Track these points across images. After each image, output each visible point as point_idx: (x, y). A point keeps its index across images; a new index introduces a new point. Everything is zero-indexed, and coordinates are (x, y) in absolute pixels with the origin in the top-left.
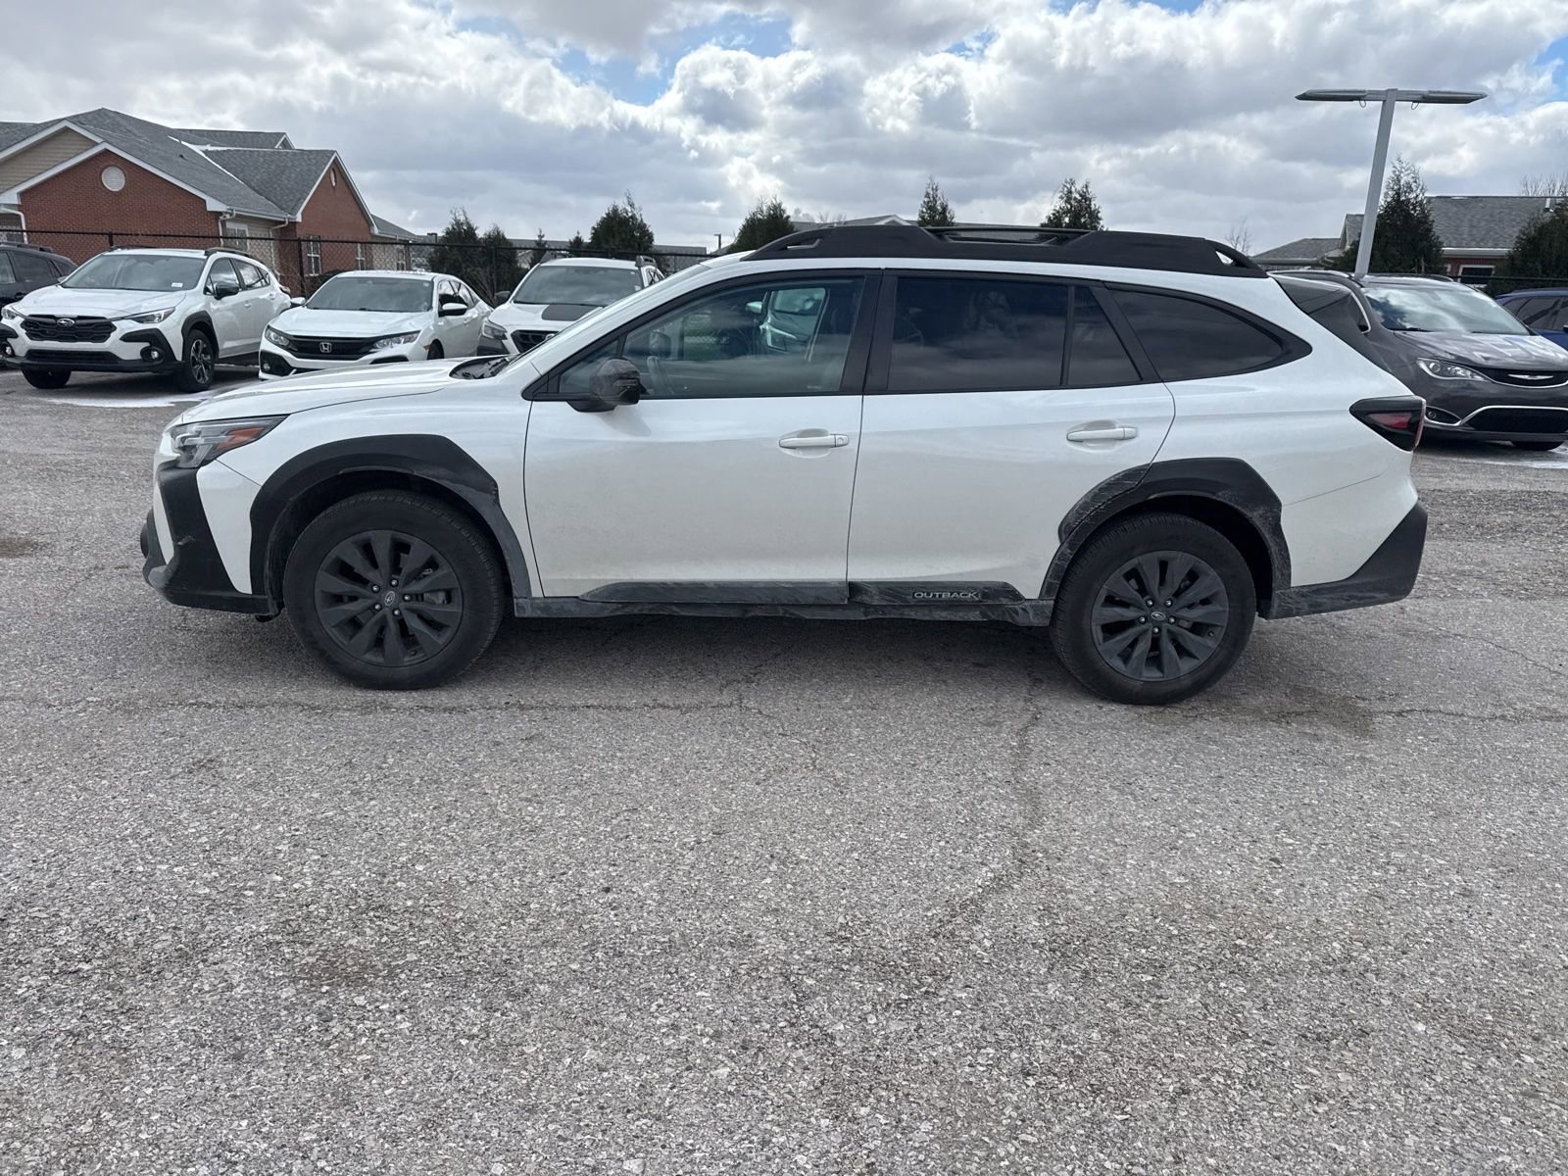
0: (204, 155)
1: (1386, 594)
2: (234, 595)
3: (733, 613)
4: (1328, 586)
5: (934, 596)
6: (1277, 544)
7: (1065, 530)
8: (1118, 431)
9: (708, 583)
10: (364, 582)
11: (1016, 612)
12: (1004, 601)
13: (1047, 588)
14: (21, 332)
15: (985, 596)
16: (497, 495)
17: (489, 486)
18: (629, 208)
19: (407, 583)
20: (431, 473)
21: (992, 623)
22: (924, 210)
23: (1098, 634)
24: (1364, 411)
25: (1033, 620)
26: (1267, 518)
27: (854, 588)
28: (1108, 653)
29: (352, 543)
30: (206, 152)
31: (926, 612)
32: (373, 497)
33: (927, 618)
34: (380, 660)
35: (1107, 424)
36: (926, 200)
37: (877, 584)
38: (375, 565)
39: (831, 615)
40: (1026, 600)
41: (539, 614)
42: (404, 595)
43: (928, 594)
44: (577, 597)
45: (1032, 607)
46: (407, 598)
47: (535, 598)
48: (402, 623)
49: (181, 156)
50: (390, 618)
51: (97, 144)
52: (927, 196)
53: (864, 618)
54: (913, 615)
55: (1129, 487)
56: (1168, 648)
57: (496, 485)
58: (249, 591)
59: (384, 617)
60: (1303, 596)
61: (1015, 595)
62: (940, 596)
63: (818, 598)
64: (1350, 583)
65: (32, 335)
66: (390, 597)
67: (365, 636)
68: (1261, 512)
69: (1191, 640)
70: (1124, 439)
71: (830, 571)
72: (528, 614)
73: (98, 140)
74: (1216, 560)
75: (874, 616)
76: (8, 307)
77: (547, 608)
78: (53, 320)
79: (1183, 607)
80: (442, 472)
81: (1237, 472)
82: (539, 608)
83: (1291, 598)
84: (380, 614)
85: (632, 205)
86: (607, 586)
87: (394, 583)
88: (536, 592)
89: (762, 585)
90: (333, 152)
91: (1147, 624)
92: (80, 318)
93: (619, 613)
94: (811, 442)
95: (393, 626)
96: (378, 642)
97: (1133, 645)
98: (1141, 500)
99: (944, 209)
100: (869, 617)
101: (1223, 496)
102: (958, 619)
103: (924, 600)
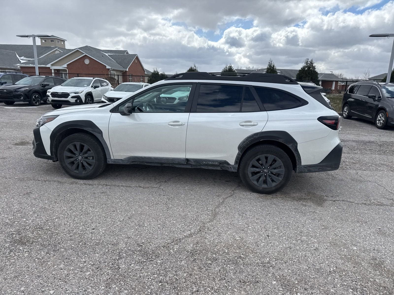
0: (108, 56)
1: (330, 168)
2: (47, 155)
3: (159, 165)
4: (312, 165)
5: (207, 163)
6: (296, 153)
7: (240, 148)
8: (252, 123)
9: (152, 157)
10: (75, 154)
11: (229, 168)
12: (225, 165)
13: (236, 162)
14: (50, 96)
15: (220, 163)
16: (102, 134)
17: (101, 132)
18: (194, 68)
19: (84, 154)
20: (87, 129)
21: (223, 170)
22: (268, 67)
23: (250, 175)
24: (321, 119)
25: (234, 171)
26: (293, 147)
27: (187, 160)
28: (253, 180)
29: (72, 145)
30: (108, 55)
31: (207, 167)
32: (76, 134)
33: (207, 168)
34: (78, 172)
35: (250, 122)
36: (269, 64)
37: (193, 159)
38: (77, 150)
39: (183, 166)
40: (231, 165)
41: (112, 163)
42: (83, 157)
43: (206, 162)
44: (122, 159)
45: (232, 167)
46: (84, 158)
47: (112, 159)
48: (82, 164)
49: (103, 56)
51: (84, 54)
53: (191, 168)
54: (203, 167)
55: (255, 138)
56: (269, 179)
57: (102, 132)
58: (50, 155)
59: (79, 162)
60: (305, 167)
61: (228, 164)
62: (209, 163)
63: (178, 162)
64: (319, 165)
65: (52, 96)
66: (80, 158)
67: (75, 166)
68: (291, 145)
69: (275, 177)
70: (254, 125)
71: (182, 156)
72: (110, 163)
73: (84, 53)
74: (281, 157)
75: (194, 167)
76: (48, 90)
77: (114, 162)
78: (57, 93)
79: (273, 169)
80: (90, 129)
81: (284, 134)
82: (113, 162)
83: (302, 168)
84: (78, 161)
85: (195, 66)
86: (128, 157)
87: (81, 154)
88: (112, 158)
89: (165, 158)
90: (136, 55)
91: (263, 173)
92: (63, 93)
93: (132, 164)
94: (176, 123)
95: (80, 165)
96: (77, 168)
97: (260, 177)
98: (258, 141)
99: (274, 66)
100: (192, 168)
101: (280, 141)
102: (215, 169)
103: (205, 164)
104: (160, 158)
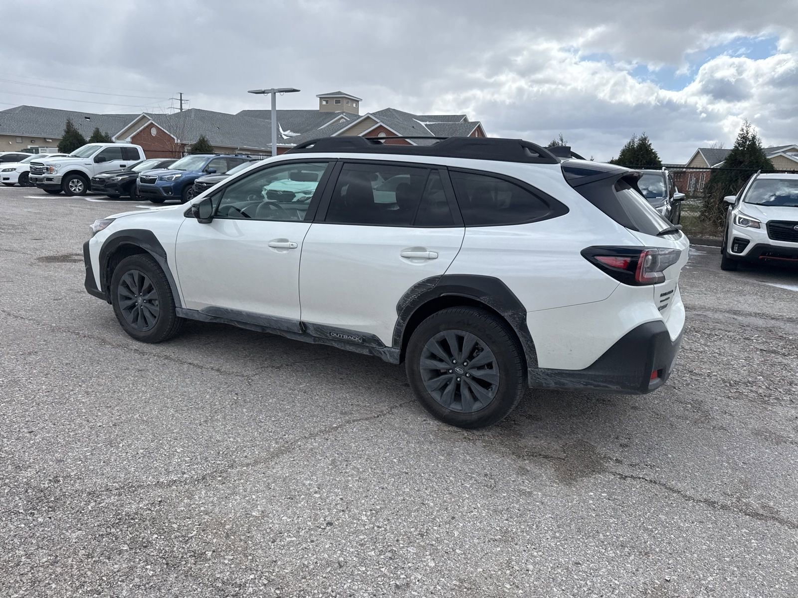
0: (424, 126)
2: (96, 290)
3: (259, 331)
4: (568, 372)
5: (340, 336)
6: (523, 336)
7: (402, 309)
8: (426, 254)
9: (244, 312)
10: (132, 292)
11: (381, 353)
12: (374, 346)
13: (395, 342)
15: (364, 340)
16: (166, 258)
17: (164, 254)
19: (144, 295)
20: (145, 246)
21: (374, 357)
22: (739, 139)
23: (424, 376)
24: (590, 254)
25: (392, 361)
26: (514, 318)
27: (303, 326)
28: (431, 389)
29: (128, 274)
30: (426, 125)
31: (343, 345)
33: (342, 348)
34: (136, 327)
35: (423, 249)
36: (742, 133)
37: (314, 325)
38: (135, 285)
39: (294, 338)
40: (386, 347)
41: (184, 316)
43: (337, 335)
44: (198, 311)
45: (388, 351)
46: (144, 301)
47: (183, 309)
48: (143, 311)
49: (413, 127)
50: (139, 308)
51: (378, 123)
52: (742, 130)
53: (313, 343)
54: (335, 345)
55: (429, 287)
56: (465, 392)
57: (166, 254)
58: (101, 290)
60: (548, 375)
61: (379, 343)
62: (343, 336)
63: (288, 328)
64: (585, 373)
66: (140, 300)
67: (133, 315)
68: (510, 314)
70: (429, 259)
71: (292, 314)
72: (181, 316)
75: (320, 343)
77: (186, 314)
79: (474, 368)
80: (149, 246)
81: (494, 285)
82: (185, 314)
83: (539, 375)
84: (137, 307)
85: (562, 140)
86: (207, 308)
87: (141, 294)
88: (184, 306)
89: (264, 317)
90: (478, 122)
91: (453, 375)
92: (284, 191)
93: (214, 321)
94: (282, 245)
95: (140, 314)
96: (136, 319)
97: (446, 386)
98: (437, 297)
99: (754, 138)
100: (316, 343)
101: (484, 300)
102: (357, 352)
103: (335, 337)
104: (256, 314)
